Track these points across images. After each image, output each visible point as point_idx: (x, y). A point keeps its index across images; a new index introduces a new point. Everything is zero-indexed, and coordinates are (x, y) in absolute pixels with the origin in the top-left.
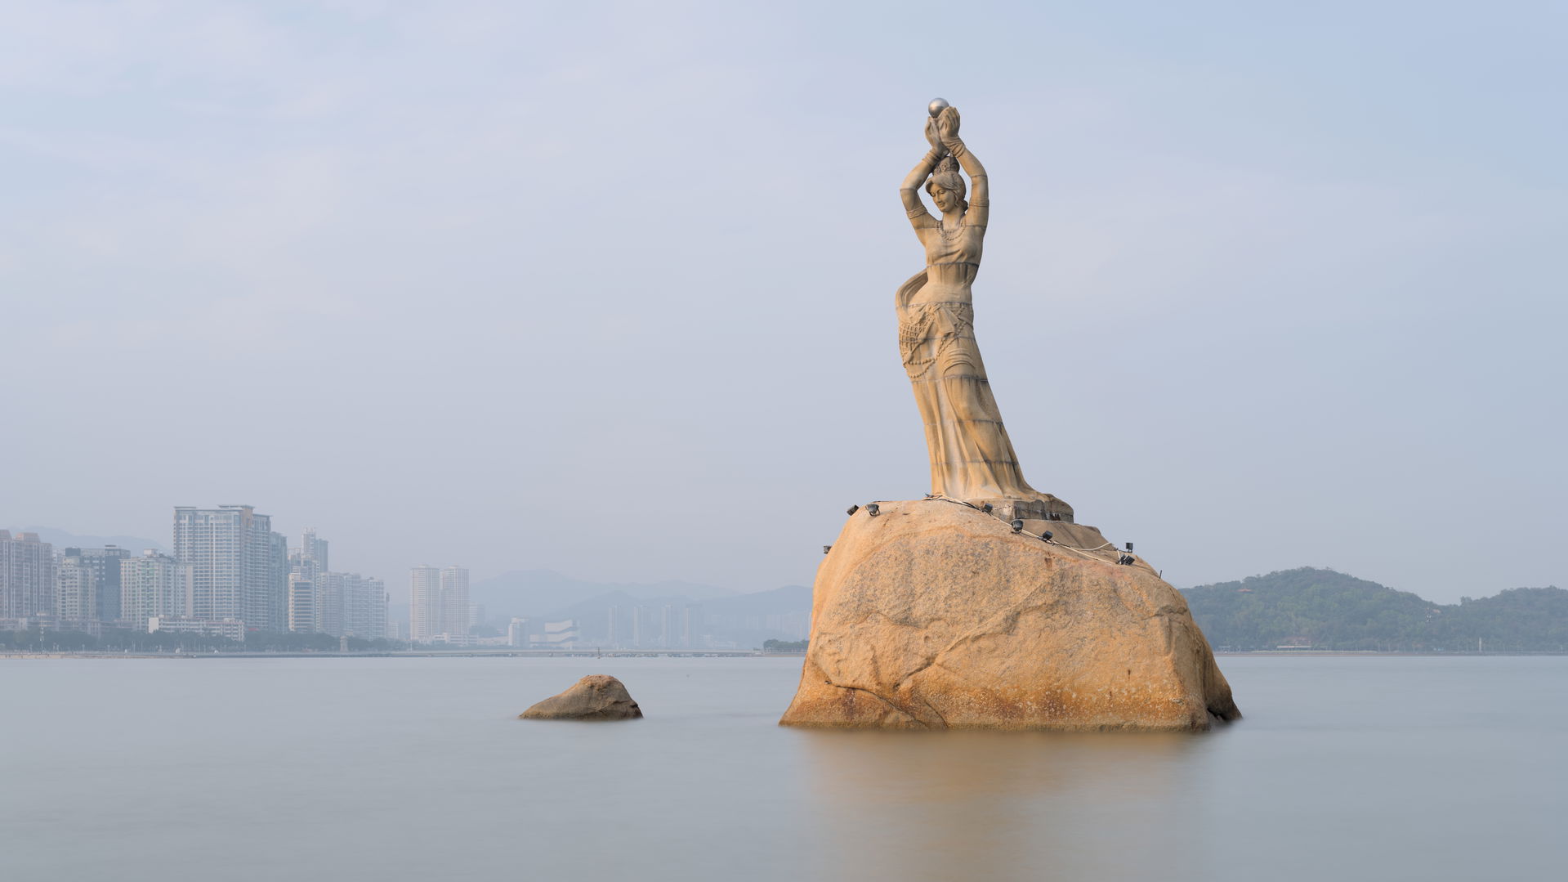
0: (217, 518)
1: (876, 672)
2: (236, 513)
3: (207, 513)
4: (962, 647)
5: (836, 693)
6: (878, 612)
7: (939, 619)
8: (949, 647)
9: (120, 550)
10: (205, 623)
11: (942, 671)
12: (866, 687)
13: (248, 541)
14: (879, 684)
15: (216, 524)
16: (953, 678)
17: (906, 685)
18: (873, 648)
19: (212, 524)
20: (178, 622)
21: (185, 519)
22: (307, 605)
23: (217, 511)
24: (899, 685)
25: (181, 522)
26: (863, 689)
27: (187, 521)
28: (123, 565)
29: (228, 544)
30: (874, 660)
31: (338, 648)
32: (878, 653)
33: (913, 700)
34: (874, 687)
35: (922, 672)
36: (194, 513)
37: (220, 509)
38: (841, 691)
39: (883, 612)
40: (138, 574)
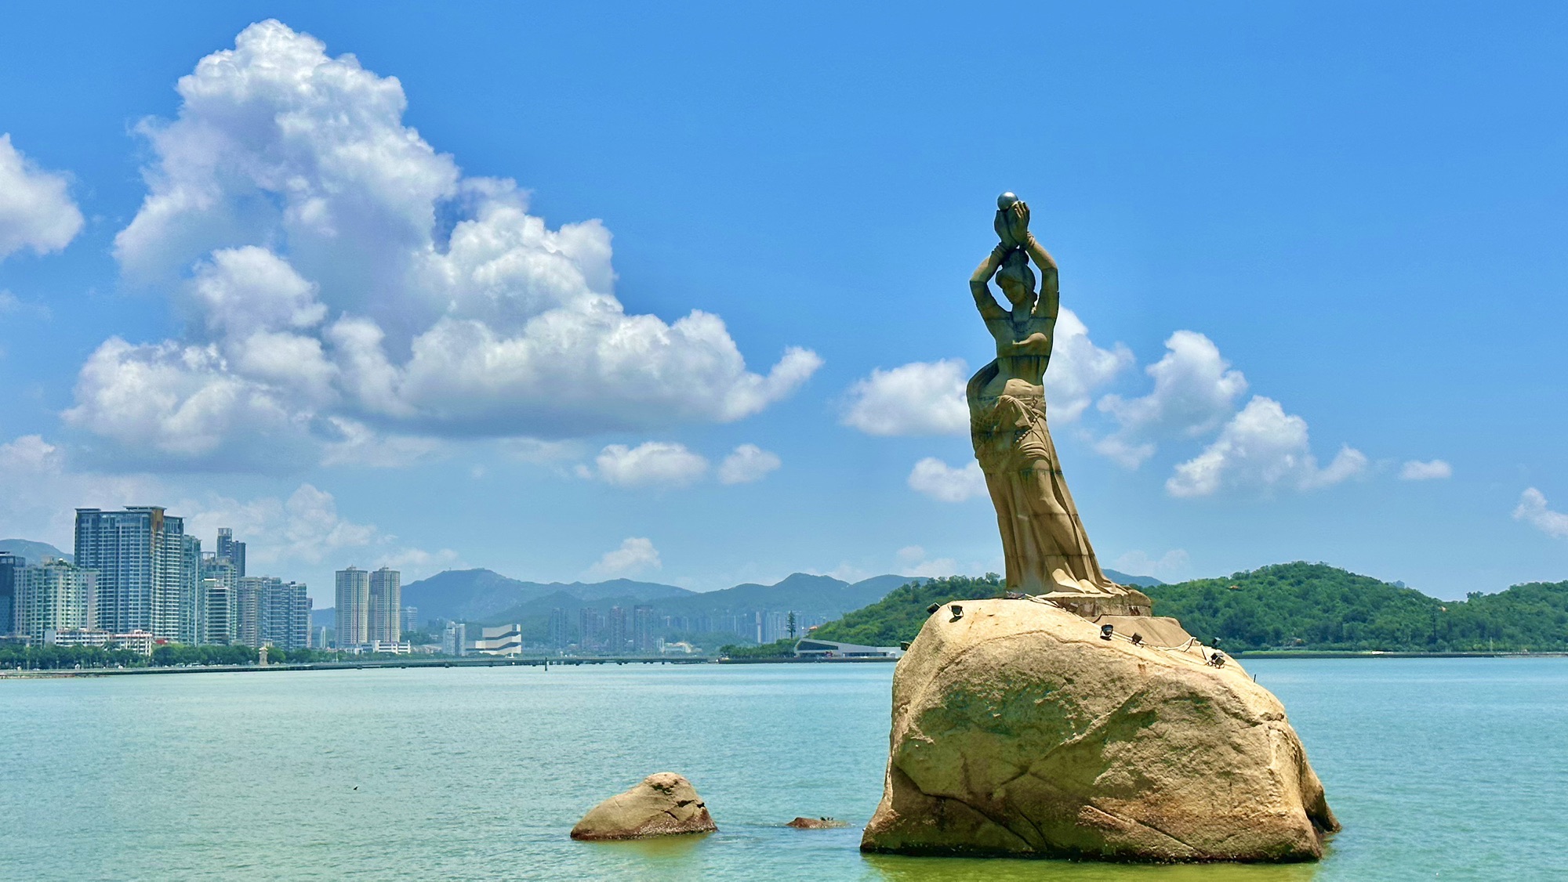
0: (124, 520)
1: (967, 782)
2: (146, 516)
3: (112, 516)
4: (1057, 756)
5: (925, 802)
6: (969, 719)
7: (1032, 727)
8: (1044, 756)
9: (14, 557)
10: (108, 636)
11: (1036, 780)
12: (957, 796)
13: (158, 545)
14: (971, 793)
15: (123, 528)
16: (1049, 788)
17: (999, 794)
18: (963, 756)
19: (118, 528)
20: (78, 636)
21: (88, 522)
22: (222, 613)
23: (123, 513)
24: (991, 794)
25: (83, 525)
26: (954, 798)
27: (90, 525)
28: (18, 574)
29: (135, 549)
30: (965, 768)
31: (257, 660)
32: (969, 761)
33: (1007, 810)
34: (966, 797)
35: (1016, 781)
36: (96, 515)
37: (125, 510)
38: (930, 800)
39: (973, 719)
40: (34, 584)
